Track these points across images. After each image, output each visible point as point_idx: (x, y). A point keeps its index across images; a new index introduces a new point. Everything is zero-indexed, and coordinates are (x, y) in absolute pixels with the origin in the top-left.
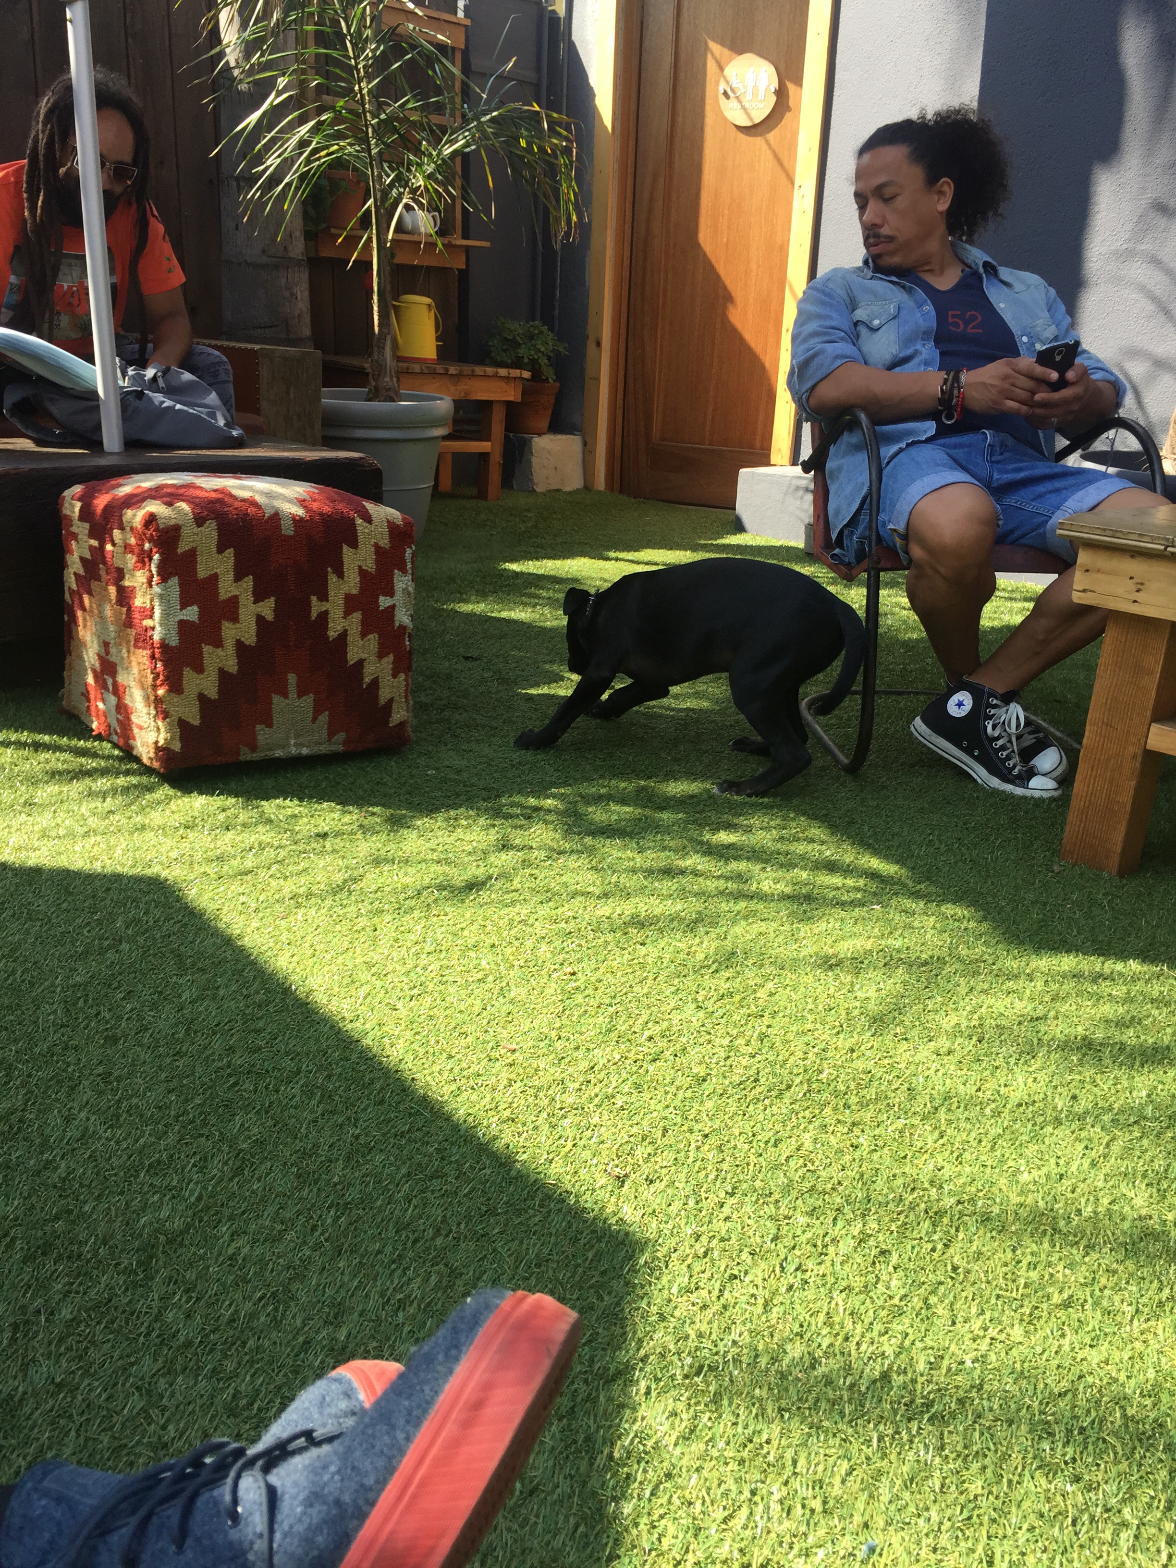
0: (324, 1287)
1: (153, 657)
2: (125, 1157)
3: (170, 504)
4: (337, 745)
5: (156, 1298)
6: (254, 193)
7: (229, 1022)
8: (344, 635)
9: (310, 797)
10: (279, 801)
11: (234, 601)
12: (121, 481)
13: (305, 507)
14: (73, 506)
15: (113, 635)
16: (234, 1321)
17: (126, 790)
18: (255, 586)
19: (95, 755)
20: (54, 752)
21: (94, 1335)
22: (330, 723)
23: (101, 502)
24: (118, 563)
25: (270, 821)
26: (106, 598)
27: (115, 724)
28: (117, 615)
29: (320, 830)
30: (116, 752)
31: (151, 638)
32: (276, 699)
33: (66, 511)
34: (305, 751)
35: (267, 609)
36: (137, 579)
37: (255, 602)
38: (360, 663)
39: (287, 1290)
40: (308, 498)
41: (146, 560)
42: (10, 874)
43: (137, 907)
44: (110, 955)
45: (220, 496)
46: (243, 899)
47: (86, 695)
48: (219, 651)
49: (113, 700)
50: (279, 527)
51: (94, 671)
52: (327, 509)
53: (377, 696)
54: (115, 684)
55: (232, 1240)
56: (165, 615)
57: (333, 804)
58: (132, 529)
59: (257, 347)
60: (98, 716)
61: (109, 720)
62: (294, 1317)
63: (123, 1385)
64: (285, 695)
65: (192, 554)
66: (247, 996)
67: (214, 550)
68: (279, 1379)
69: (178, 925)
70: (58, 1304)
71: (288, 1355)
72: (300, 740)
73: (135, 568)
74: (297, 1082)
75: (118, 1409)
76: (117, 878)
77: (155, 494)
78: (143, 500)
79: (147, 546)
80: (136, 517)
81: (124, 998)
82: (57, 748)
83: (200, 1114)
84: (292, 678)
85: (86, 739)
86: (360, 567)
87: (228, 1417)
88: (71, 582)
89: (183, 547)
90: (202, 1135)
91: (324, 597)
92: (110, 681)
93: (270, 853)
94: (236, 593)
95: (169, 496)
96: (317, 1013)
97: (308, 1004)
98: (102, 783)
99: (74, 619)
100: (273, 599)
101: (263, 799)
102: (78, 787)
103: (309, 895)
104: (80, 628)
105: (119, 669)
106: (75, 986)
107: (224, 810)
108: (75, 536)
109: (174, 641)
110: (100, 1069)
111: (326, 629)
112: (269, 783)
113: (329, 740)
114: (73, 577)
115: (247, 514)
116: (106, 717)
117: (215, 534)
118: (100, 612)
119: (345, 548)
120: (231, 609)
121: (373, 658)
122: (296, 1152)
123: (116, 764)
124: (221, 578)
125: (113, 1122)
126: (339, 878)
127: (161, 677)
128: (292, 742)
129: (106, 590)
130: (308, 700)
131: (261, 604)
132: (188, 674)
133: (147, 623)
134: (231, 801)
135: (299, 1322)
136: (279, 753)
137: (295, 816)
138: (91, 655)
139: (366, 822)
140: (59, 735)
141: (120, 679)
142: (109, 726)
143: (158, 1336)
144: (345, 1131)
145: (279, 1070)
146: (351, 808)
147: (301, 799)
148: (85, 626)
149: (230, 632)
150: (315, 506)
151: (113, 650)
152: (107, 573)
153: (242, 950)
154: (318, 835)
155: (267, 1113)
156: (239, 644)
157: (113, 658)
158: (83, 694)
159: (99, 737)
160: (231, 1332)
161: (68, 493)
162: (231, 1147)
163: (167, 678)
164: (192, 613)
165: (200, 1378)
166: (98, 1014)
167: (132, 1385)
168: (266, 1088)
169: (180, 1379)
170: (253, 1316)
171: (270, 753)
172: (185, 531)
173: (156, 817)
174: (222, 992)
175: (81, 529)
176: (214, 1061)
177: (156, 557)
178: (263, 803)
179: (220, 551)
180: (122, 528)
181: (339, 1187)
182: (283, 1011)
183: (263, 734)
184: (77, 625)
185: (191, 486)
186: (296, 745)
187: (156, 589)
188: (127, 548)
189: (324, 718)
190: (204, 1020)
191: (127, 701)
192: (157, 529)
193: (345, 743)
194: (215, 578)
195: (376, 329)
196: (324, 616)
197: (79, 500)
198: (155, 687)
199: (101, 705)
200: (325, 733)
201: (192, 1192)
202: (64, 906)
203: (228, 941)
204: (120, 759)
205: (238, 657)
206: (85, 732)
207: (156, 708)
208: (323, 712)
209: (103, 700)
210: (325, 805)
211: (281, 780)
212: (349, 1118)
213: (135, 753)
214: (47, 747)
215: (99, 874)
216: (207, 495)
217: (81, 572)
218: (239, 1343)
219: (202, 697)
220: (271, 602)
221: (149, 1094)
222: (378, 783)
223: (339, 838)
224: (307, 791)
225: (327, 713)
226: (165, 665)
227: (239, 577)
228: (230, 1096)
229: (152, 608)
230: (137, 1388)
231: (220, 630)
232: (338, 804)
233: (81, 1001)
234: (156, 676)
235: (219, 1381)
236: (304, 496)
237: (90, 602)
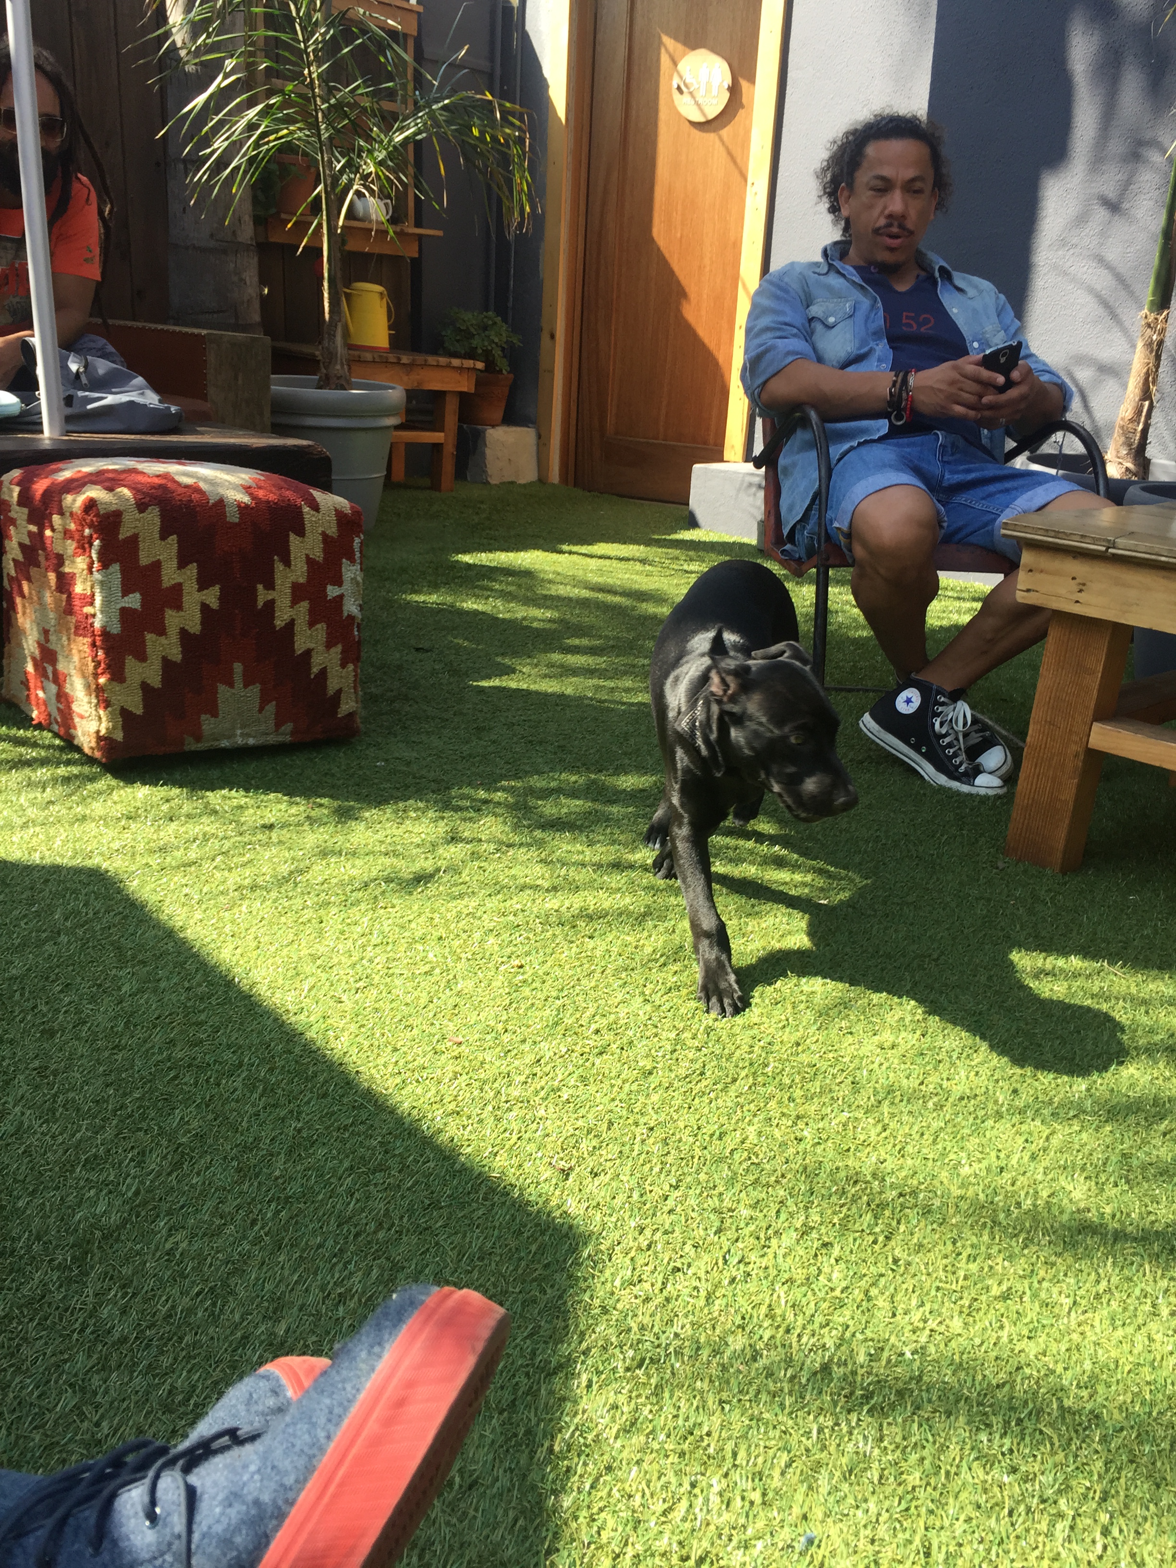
0: (264, 1282)
1: (94, 645)
2: (60, 1152)
3: (110, 489)
4: (285, 735)
5: (91, 1294)
6: (202, 175)
7: (170, 1015)
8: (291, 624)
9: (257, 788)
10: (225, 792)
11: (178, 588)
12: (61, 465)
13: (250, 494)
14: (11, 491)
15: (53, 622)
16: (170, 1316)
17: (67, 780)
18: (199, 573)
19: (35, 745)
21: (27, 1332)
22: (277, 714)
23: (40, 486)
24: (58, 549)
25: (215, 812)
26: (45, 584)
27: (55, 713)
28: (57, 601)
29: (266, 821)
30: (57, 742)
31: (92, 625)
32: (222, 688)
33: (4, 496)
34: (251, 741)
35: (212, 597)
36: (78, 565)
37: (199, 590)
38: (308, 653)
39: (225, 1284)
40: (254, 485)
41: (87, 546)
43: (77, 899)
44: (48, 948)
45: (163, 482)
46: (186, 890)
47: (25, 684)
48: (163, 640)
49: (53, 688)
50: (223, 514)
51: (34, 659)
52: (272, 497)
53: (325, 687)
54: (55, 673)
55: (170, 1235)
56: (106, 603)
57: (280, 795)
58: (71, 514)
59: (204, 332)
60: (38, 705)
61: (49, 709)
62: (232, 1312)
63: (56, 1382)
64: (231, 685)
65: (134, 540)
66: (189, 989)
67: (157, 536)
68: (217, 1374)
69: (118, 917)
71: (226, 1350)
72: (246, 731)
73: (75, 555)
74: (239, 1075)
75: (51, 1406)
76: (56, 869)
77: (97, 478)
78: (84, 485)
79: (87, 531)
80: (75, 502)
81: (61, 991)
83: (139, 1108)
84: (238, 667)
85: (26, 728)
86: (307, 556)
87: (164, 1413)
88: (10, 569)
89: (124, 533)
90: (140, 1129)
91: (270, 585)
92: (50, 669)
93: (214, 845)
94: (178, 579)
95: (109, 481)
96: (260, 1006)
97: (251, 996)
98: (43, 773)
99: (12, 606)
100: (217, 587)
101: (207, 790)
102: (17, 776)
103: (254, 887)
104: (19, 615)
105: (60, 658)
106: (11, 979)
107: (168, 801)
108: (13, 522)
109: (115, 629)
110: (36, 1063)
111: (273, 617)
112: (215, 773)
113: (277, 730)
114: (12, 564)
115: (191, 501)
116: (46, 706)
117: (157, 521)
118: (39, 599)
119: (292, 537)
120: (174, 597)
121: (321, 648)
122: (237, 1146)
123: (57, 754)
124: (164, 565)
125: (49, 1115)
126: (284, 869)
127: (103, 665)
128: (239, 732)
129: (46, 576)
130: (256, 689)
131: (205, 592)
132: (130, 662)
133: (88, 610)
134: (176, 791)
135: (237, 1317)
136: (225, 744)
137: (241, 807)
138: (30, 643)
139: (313, 814)
141: (61, 666)
142: (49, 715)
143: (92, 1333)
144: (287, 1124)
145: (221, 1063)
146: (298, 799)
147: (247, 790)
148: (24, 613)
149: (173, 620)
150: (261, 494)
151: (53, 638)
152: (47, 559)
153: (184, 942)
154: (264, 826)
155: (207, 1106)
156: (184, 633)
157: (52, 646)
158: (22, 683)
159: (39, 727)
160: (168, 1328)
161: (6, 477)
162: (170, 1141)
163: (109, 667)
164: (134, 601)
165: (135, 1374)
166: (35, 1007)
167: (65, 1383)
168: (207, 1081)
169: (115, 1374)
170: (190, 1311)
171: (217, 743)
172: (126, 517)
173: (97, 807)
174: (163, 984)
175: (20, 514)
176: (153, 1054)
177: (97, 543)
178: (208, 793)
179: (163, 537)
180: (61, 513)
181: (280, 1181)
182: (225, 1004)
183: (208, 724)
184: (16, 613)
185: (134, 471)
186: (242, 735)
187: (97, 576)
189: (271, 708)
190: (144, 1013)
191: (68, 689)
192: (97, 515)
193: (292, 734)
194: (157, 565)
195: (327, 316)
196: (270, 605)
197: (18, 484)
198: (96, 676)
199: (41, 694)
200: (271, 723)
201: (129, 1187)
203: (170, 934)
204: (61, 749)
205: (183, 645)
206: (25, 721)
207: (97, 697)
208: (270, 701)
209: (43, 689)
210: (272, 796)
211: (227, 770)
212: (292, 1112)
213: (76, 742)
215: (38, 866)
216: (149, 480)
217: (20, 558)
218: (175, 1338)
219: (145, 686)
220: (216, 590)
221: (86, 1088)
222: (326, 774)
223: (286, 830)
224: (253, 782)
225: (274, 703)
226: (107, 654)
227: (182, 564)
228: (170, 1089)
229: (93, 595)
230: (71, 1385)
231: (163, 618)
232: (285, 795)
233: (17, 995)
234: (98, 664)
235: (154, 1377)
236: (251, 483)
237: (30, 588)
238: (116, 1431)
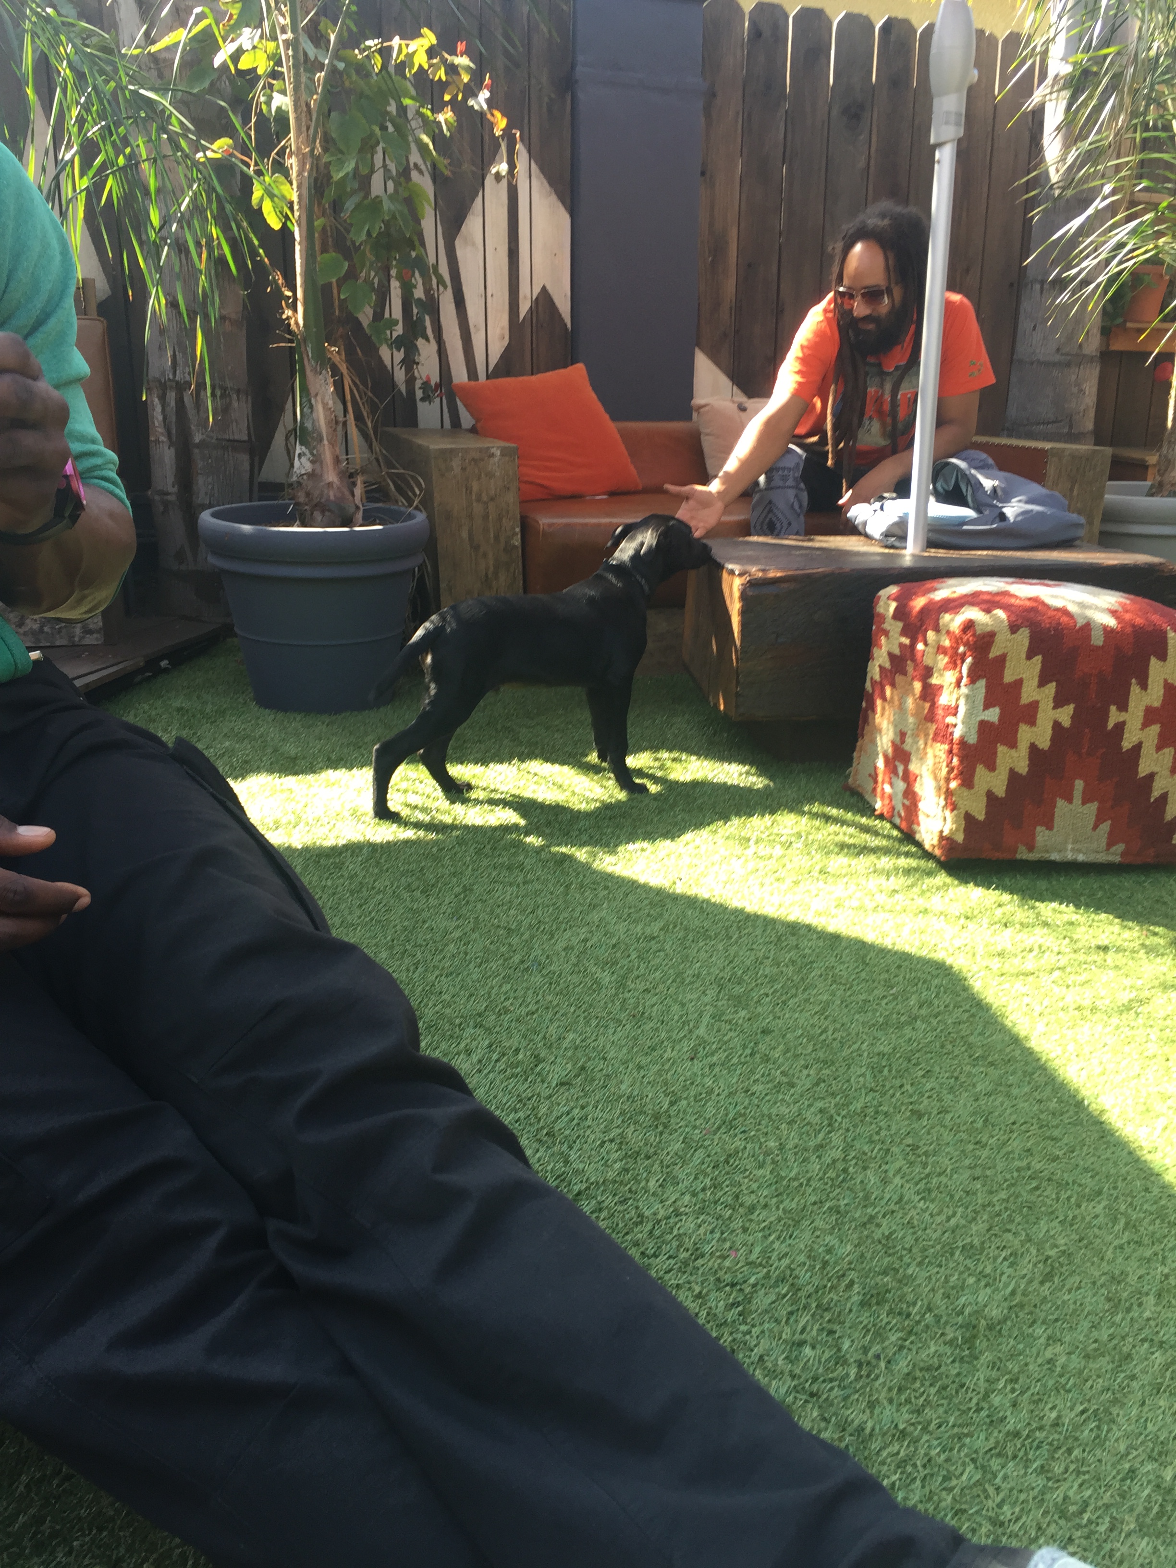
0: (1146, 1421)
1: (950, 752)
2: (939, 1232)
3: (988, 611)
4: (1115, 856)
5: (982, 1379)
7: (1025, 1123)
8: (1138, 747)
9: (1087, 906)
10: (1055, 905)
11: (1034, 706)
12: (935, 584)
13: (1117, 618)
14: (889, 606)
15: (911, 726)
16: (1057, 1425)
17: (908, 872)
18: (1057, 693)
19: (876, 834)
20: (842, 825)
21: (928, 1396)
22: (1111, 834)
23: (919, 603)
24: (928, 661)
25: (1046, 924)
26: (910, 690)
27: (899, 808)
28: (919, 708)
29: (1100, 943)
30: (895, 833)
31: (952, 734)
32: (1061, 803)
33: (880, 609)
34: (1081, 858)
35: (1065, 715)
36: (945, 678)
37: (1055, 708)
38: (1151, 777)
39: (1107, 1412)
40: (1120, 609)
41: (959, 662)
42: (815, 936)
43: (928, 989)
44: (907, 1031)
45: (1035, 604)
46: (1026, 1000)
47: (874, 777)
48: (1013, 752)
49: (901, 785)
50: (1089, 637)
51: (886, 756)
52: (1139, 621)
53: (1164, 811)
54: (906, 772)
55: (1048, 1345)
56: (969, 714)
57: (1111, 917)
58: (948, 632)
59: (1048, 446)
60: (882, 798)
61: (894, 803)
62: (1117, 1440)
63: (959, 1451)
64: (1069, 799)
65: (1002, 660)
66: (1040, 1101)
67: (1024, 656)
68: (1107, 1498)
69: (967, 1015)
70: (894, 1354)
71: (1114, 1477)
72: (1077, 846)
73: (945, 669)
74: (1099, 1202)
75: (957, 1473)
76: (906, 957)
77: (973, 599)
78: (962, 606)
79: (961, 649)
80: (954, 622)
81: (923, 1076)
82: (843, 823)
83: (1006, 1209)
84: (1079, 785)
85: (870, 817)
86: (1166, 681)
87: (1060, 1518)
88: (874, 671)
89: (994, 653)
90: (1009, 1231)
91: (1123, 707)
92: (900, 769)
93: (1049, 960)
94: (1036, 697)
95: (988, 603)
96: (1112, 1135)
97: (1102, 1123)
98: (885, 862)
99: (872, 707)
100: (1072, 706)
101: (1037, 900)
102: (865, 862)
103: (1094, 1010)
104: (878, 716)
105: (913, 758)
106: (879, 1054)
107: (1000, 906)
108: (886, 633)
109: (972, 739)
110: (909, 1141)
111: (1121, 739)
112: (1042, 884)
113: (1108, 849)
114: (877, 669)
115: (1059, 624)
116: (891, 800)
117: (1026, 643)
118: (901, 704)
119: (1153, 661)
120: (1030, 714)
121: (1166, 772)
122: (1104, 1274)
123: (896, 844)
124: (1025, 684)
125: (926, 1194)
126: (1124, 997)
127: (955, 772)
128: (1070, 847)
129: (911, 684)
130: (1093, 807)
131: (1059, 710)
132: (980, 770)
133: (950, 720)
134: (1006, 897)
135: (1122, 1448)
136: (1055, 856)
137: (1072, 924)
138: (885, 740)
139: (1147, 942)
140: (845, 810)
141: (913, 767)
142: (893, 808)
143: (988, 1416)
144: (1153, 1266)
145: (1080, 1185)
146: (1130, 924)
147: (1077, 907)
148: (882, 715)
149: (1026, 735)
150: (1128, 616)
151: (909, 740)
152: (915, 669)
153: (1030, 1052)
154: (1099, 947)
155: (1071, 1225)
156: (1033, 747)
157: (907, 747)
158: (870, 775)
159: (881, 817)
160: (1056, 1436)
161: (884, 593)
162: (1038, 1250)
163: (961, 773)
164: (993, 715)
165: (1030, 1471)
166: (901, 1086)
167: (966, 1455)
168: (1069, 1198)
169: (1011, 1464)
170: (1077, 1427)
171: (1046, 856)
172: (998, 639)
173: (936, 902)
174: (1015, 1091)
175: (894, 627)
176: (1013, 1158)
177: (969, 660)
178: (1037, 904)
179: (1029, 657)
180: (937, 629)
181: (1153, 1323)
182: (1076, 1125)
183: (1042, 835)
184: (874, 711)
185: (1006, 593)
186: (1072, 850)
187: (964, 690)
188: (941, 650)
189: (1106, 827)
190: (1000, 1116)
191: (917, 788)
192: (974, 635)
193: (1123, 855)
194: (1019, 683)
195: (1170, 424)
196: (1120, 727)
197: (894, 600)
198: (948, 780)
199: (887, 788)
200: (1104, 842)
201: (1006, 1285)
202: (863, 975)
203: (1016, 1040)
204: (901, 841)
205: (1030, 759)
206: (868, 810)
207: (946, 799)
208: (1105, 820)
209: (891, 784)
210: (1103, 916)
211: (1054, 883)
212: (1156, 1254)
213: (917, 837)
214: (836, 820)
215: (890, 951)
216: (1021, 603)
217: (887, 665)
218: (1064, 1449)
219: (990, 795)
220: (1070, 709)
221: (955, 1176)
222: (1157, 901)
223: (1121, 954)
224: (1082, 899)
225: (1109, 822)
226: (961, 761)
227: (1043, 682)
228: (1033, 1198)
229: (957, 707)
230: (973, 1460)
231: (1017, 731)
232: (1116, 917)
233: (886, 1070)
234: (951, 770)
235: (1049, 1479)
236: (1116, 607)
237: (892, 693)
238: (1018, 1519)
